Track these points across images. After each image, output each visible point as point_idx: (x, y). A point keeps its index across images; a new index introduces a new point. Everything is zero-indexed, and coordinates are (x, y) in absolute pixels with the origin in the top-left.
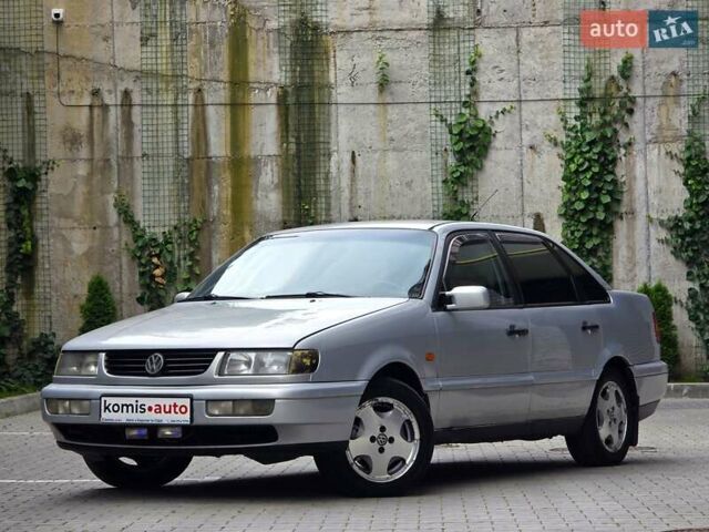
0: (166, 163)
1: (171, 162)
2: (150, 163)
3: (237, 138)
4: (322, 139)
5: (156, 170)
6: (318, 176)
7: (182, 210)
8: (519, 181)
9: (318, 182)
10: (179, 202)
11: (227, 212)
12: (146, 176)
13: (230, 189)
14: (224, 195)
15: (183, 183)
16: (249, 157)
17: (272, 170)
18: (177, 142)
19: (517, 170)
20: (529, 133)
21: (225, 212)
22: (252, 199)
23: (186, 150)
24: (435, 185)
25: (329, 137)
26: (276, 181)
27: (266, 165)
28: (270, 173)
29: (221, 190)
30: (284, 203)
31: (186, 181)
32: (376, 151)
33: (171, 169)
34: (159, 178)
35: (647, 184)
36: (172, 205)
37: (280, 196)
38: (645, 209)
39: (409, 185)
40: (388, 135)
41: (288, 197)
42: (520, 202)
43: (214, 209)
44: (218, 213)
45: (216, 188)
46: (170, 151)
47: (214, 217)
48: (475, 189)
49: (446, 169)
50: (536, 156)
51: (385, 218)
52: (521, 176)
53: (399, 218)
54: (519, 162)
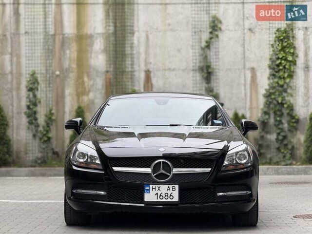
0: (39, 37)
1: (42, 37)
2: (30, 37)
3: (80, 23)
4: (129, 24)
5: (33, 41)
6: (126, 45)
7: (48, 65)
8: (242, 49)
9: (126, 49)
10: (46, 60)
11: (74, 66)
12: (27, 44)
13: (76, 53)
14: (72, 56)
15: (48, 49)
16: (87, 34)
17: (100, 42)
18: (45, 25)
19: (241, 42)
20: (248, 21)
22: (88, 58)
23: (50, 30)
24: (194, 51)
25: (133, 23)
26: (103, 48)
27: (97, 38)
28: (99, 44)
29: (71, 53)
30: (107, 61)
31: (51, 48)
32: (160, 32)
33: (42, 40)
34: (35, 46)
36: (42, 61)
37: (105, 57)
39: (179, 51)
40: (167, 22)
41: (110, 57)
42: (243, 61)
43: (66, 64)
44: (69, 66)
45: (68, 52)
46: (42, 30)
47: (66, 69)
48: (217, 53)
49: (201, 42)
50: (252, 34)
51: (165, 70)
52: (243, 46)
53: (174, 70)
54: (242, 38)
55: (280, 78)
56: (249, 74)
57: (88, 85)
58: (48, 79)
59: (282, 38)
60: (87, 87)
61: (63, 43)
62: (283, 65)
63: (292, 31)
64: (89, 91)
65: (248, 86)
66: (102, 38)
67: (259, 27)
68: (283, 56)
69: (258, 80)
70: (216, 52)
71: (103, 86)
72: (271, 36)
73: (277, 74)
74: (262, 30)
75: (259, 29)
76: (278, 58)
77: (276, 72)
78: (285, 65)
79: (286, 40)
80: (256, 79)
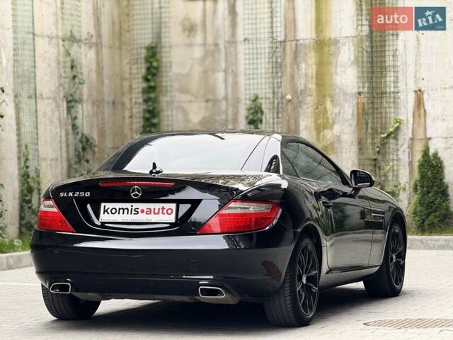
0: (263, 46)
1: (267, 45)
2: (251, 46)
3: (320, 23)
5: (255, 52)
6: (387, 53)
7: (276, 85)
9: (387, 59)
10: (273, 78)
11: (312, 86)
12: (247, 57)
13: (314, 66)
14: (310, 71)
15: (276, 62)
16: (330, 39)
17: (349, 49)
18: (272, 28)
21: (310, 86)
22: (332, 74)
23: (279, 34)
26: (352, 58)
27: (344, 45)
28: (347, 52)
29: (308, 67)
30: (358, 77)
31: (279, 60)
33: (267, 50)
34: (257, 59)
36: (268, 81)
37: (356, 71)
41: (363, 72)
43: (301, 84)
44: (305, 86)
45: (303, 65)
46: (267, 35)
47: (301, 91)
51: (445, 88)
57: (331, 114)
58: (276, 106)
60: (330, 117)
61: (296, 53)
64: (334, 123)
66: (351, 44)
71: (353, 115)
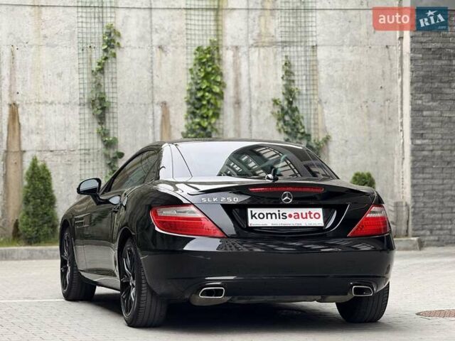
8: (150, 74)
19: (148, 65)
20: (157, 35)
24: (81, 76)
32: (31, 46)
35: (249, 80)
38: (248, 100)
39: (59, 75)
40: (43, 33)
42: (150, 92)
48: (114, 80)
49: (91, 64)
50: (163, 55)
51: (39, 103)
52: (151, 70)
53: (52, 103)
54: (150, 59)
55: (202, 117)
56: (159, 111)
59: (204, 60)
62: (207, 98)
63: (218, 51)
65: (158, 129)
67: (172, 44)
68: (207, 87)
69: (171, 120)
70: (112, 78)
72: (189, 57)
73: (198, 112)
74: (177, 48)
75: (173, 47)
76: (200, 89)
77: (197, 109)
78: (210, 99)
79: (210, 64)
80: (169, 118)
